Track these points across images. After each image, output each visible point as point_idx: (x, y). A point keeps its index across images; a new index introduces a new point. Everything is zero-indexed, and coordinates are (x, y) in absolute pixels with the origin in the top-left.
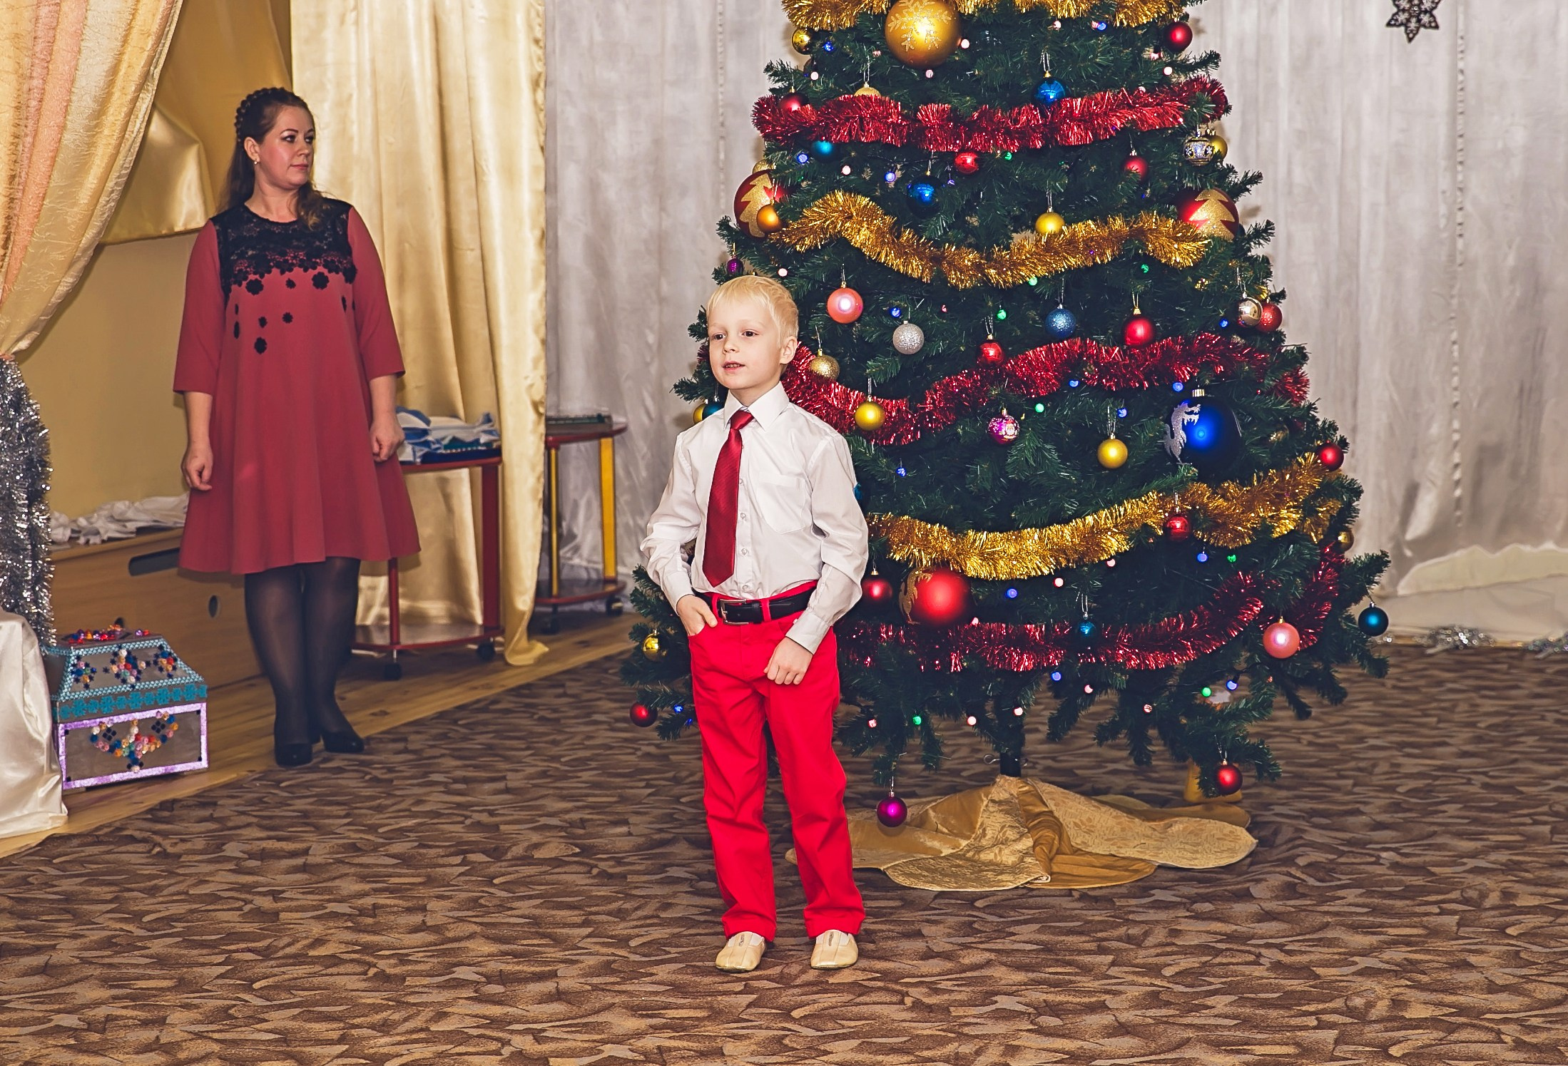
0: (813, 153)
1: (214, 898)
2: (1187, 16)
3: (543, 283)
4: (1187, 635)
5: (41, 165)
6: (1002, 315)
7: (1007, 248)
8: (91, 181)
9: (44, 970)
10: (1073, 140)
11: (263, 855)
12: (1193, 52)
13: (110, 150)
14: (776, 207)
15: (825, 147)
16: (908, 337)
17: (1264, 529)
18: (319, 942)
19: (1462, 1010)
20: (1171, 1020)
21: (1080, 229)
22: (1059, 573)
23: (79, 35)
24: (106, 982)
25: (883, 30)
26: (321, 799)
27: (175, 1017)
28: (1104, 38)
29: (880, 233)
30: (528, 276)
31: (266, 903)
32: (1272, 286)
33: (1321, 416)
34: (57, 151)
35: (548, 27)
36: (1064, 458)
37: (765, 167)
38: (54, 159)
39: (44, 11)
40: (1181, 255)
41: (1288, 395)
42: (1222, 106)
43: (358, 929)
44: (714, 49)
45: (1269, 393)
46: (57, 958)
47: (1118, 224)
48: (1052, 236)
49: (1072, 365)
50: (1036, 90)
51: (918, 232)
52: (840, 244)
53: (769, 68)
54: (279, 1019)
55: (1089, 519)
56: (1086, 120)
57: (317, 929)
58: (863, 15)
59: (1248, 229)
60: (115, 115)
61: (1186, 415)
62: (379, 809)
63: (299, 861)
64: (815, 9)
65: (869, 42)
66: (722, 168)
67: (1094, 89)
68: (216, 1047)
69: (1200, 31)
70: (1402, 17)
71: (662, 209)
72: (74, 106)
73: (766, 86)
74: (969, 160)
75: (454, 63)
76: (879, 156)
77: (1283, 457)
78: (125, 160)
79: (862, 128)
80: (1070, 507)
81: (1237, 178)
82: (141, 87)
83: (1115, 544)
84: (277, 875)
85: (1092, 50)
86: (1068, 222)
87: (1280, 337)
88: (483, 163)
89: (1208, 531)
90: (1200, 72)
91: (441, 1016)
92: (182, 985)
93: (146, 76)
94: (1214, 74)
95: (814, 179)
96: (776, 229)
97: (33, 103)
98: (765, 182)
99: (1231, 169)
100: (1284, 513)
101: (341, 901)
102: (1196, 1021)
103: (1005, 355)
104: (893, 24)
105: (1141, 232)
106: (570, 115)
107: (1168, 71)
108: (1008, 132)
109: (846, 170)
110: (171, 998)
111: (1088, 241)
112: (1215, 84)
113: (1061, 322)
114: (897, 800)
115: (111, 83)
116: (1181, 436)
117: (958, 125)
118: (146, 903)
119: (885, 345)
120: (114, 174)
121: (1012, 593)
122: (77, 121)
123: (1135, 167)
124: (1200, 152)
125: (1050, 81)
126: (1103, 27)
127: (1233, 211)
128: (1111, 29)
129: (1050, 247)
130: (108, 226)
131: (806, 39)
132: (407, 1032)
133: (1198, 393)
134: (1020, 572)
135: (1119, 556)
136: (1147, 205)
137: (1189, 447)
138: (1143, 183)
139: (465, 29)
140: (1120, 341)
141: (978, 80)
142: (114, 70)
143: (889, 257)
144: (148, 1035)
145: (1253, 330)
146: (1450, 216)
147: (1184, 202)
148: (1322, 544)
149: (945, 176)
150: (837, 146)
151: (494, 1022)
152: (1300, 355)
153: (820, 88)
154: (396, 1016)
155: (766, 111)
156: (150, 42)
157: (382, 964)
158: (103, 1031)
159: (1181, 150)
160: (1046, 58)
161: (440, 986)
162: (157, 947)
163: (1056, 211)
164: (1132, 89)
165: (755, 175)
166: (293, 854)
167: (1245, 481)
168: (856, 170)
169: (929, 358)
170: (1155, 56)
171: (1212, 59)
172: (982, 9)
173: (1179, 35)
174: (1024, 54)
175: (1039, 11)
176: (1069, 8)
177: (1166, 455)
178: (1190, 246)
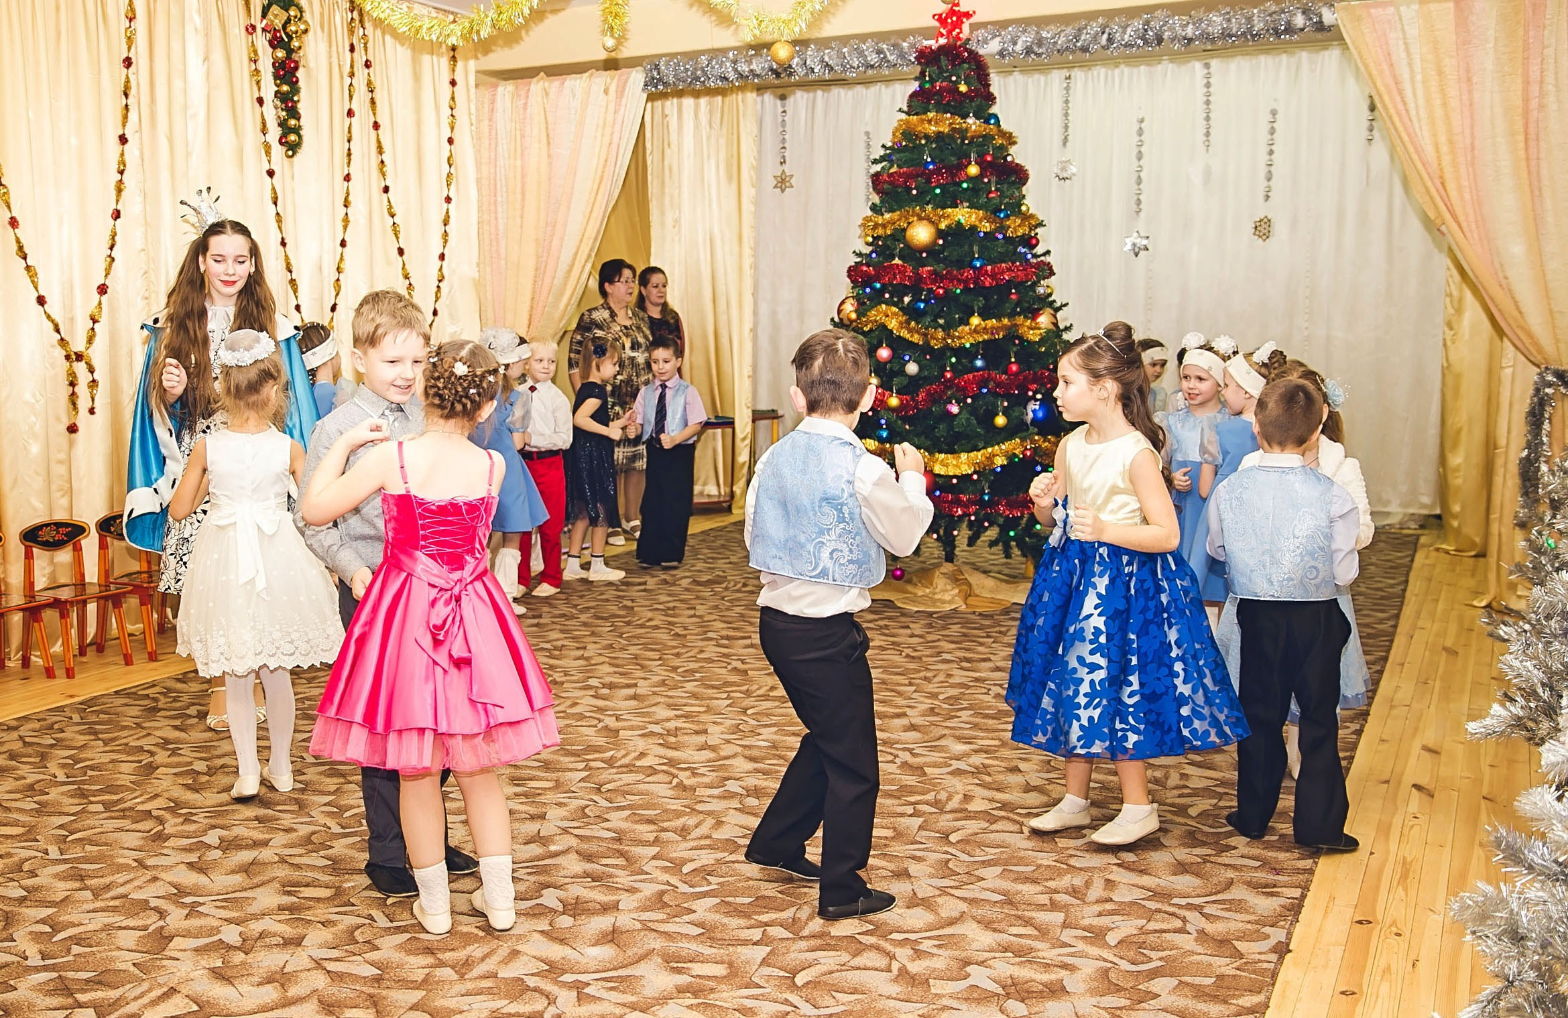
0: (873, 288)
2: (1037, 233)
5: (544, 293)
6: (953, 360)
7: (957, 331)
9: (537, 625)
10: (987, 284)
12: (1039, 250)
13: (573, 288)
14: (856, 311)
15: (878, 285)
16: (912, 368)
21: (989, 323)
22: (975, 472)
23: (563, 239)
25: (905, 236)
28: (1002, 241)
29: (901, 323)
35: (756, 243)
36: (979, 423)
37: (851, 295)
38: (551, 287)
39: (549, 229)
40: (1033, 336)
42: (1052, 273)
44: (826, 255)
47: (1006, 321)
48: (977, 326)
49: (983, 383)
50: (971, 262)
51: (917, 323)
52: (883, 327)
53: (855, 252)
54: (634, 649)
55: (990, 450)
56: (993, 276)
57: (649, 615)
58: (896, 229)
59: (1062, 326)
61: (1033, 406)
64: (876, 226)
65: (899, 241)
66: (832, 294)
67: (997, 262)
68: (607, 659)
69: (1043, 240)
72: (559, 269)
73: (853, 260)
76: (899, 292)
78: (579, 291)
79: (894, 277)
80: (981, 445)
81: (1058, 304)
83: (1000, 461)
85: (996, 246)
86: (983, 320)
88: (729, 300)
89: (1041, 456)
90: (1042, 258)
91: (702, 651)
93: (589, 256)
94: (1048, 259)
95: (872, 299)
96: (855, 321)
97: (542, 268)
98: (851, 301)
99: (1055, 300)
103: (954, 377)
104: (908, 233)
105: (1016, 325)
106: (765, 283)
107: (1029, 256)
108: (958, 280)
111: (993, 328)
112: (1049, 263)
113: (979, 363)
115: (574, 259)
116: (1031, 415)
117: (936, 277)
119: (902, 372)
121: (955, 481)
122: (560, 273)
123: (1013, 297)
124: (1042, 293)
125: (978, 258)
126: (1001, 236)
127: (1056, 318)
129: (976, 331)
131: (870, 239)
133: (1039, 396)
134: (958, 473)
135: (1002, 466)
136: (1019, 314)
138: (1018, 304)
139: (722, 243)
140: (1006, 373)
141: (945, 257)
142: (576, 254)
143: (905, 334)
147: (1035, 314)
149: (930, 298)
150: (883, 285)
151: (724, 655)
153: (876, 260)
154: (683, 651)
155: (853, 272)
159: (1034, 291)
160: (976, 248)
163: (979, 315)
164: (1013, 263)
165: (847, 298)
168: (892, 296)
169: (921, 378)
170: (1023, 250)
171: (1048, 252)
172: (948, 227)
173: (1034, 241)
174: (966, 247)
175: (973, 228)
176: (986, 227)
177: (1024, 423)
178: (1038, 332)
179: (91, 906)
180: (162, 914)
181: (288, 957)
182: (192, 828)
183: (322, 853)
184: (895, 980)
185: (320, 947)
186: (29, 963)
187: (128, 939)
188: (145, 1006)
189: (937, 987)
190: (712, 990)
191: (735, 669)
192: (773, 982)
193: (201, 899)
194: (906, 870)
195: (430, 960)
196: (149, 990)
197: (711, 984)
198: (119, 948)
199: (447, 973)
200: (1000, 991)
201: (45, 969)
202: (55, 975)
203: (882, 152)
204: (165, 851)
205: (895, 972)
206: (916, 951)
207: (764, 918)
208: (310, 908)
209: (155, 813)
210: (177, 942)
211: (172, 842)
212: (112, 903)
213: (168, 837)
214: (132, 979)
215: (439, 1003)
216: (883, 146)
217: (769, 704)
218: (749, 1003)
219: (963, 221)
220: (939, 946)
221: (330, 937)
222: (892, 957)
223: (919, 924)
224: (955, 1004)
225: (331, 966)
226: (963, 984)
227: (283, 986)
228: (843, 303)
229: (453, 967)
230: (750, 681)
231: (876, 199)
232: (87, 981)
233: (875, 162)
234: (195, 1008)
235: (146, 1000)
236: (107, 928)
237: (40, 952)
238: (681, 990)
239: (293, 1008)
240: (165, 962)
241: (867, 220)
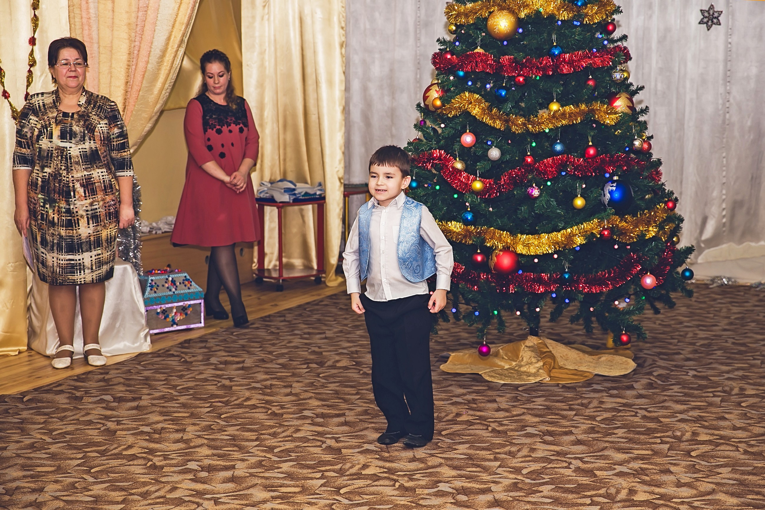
0: (456, 76)
1: (206, 380)
2: (614, 19)
3: (343, 128)
4: (609, 279)
5: (139, 77)
6: (534, 144)
7: (536, 116)
8: (159, 84)
9: (137, 408)
10: (565, 71)
11: (226, 363)
12: (616, 35)
13: (167, 72)
14: (440, 98)
15: (461, 73)
16: (494, 153)
17: (642, 236)
18: (248, 399)
19: (722, 437)
20: (599, 439)
21: (567, 109)
22: (556, 252)
23: (155, 24)
24: (162, 414)
25: (486, 25)
26: (250, 340)
27: (190, 428)
28: (579, 29)
29: (483, 110)
30: (338, 125)
31: (227, 383)
32: (648, 133)
33: (667, 188)
34: (145, 72)
35: (347, 21)
36: (558, 205)
37: (436, 82)
38: (144, 75)
39: (140, 14)
40: (610, 120)
41: (654, 179)
42: (628, 57)
43: (264, 394)
44: (416, 32)
45: (646, 178)
46: (142, 403)
47: (583, 107)
48: (556, 112)
49: (563, 166)
50: (550, 50)
51: (499, 110)
52: (467, 114)
53: (438, 40)
54: (231, 430)
55: (569, 230)
56: (570, 63)
57: (247, 394)
58: (478, 18)
59: (638, 109)
60: (169, 57)
61: (610, 187)
62: (274, 345)
63: (241, 365)
64: (458, 15)
65: (480, 30)
66: (418, 81)
67: (574, 50)
68: (206, 441)
69: (619, 26)
70: (705, 20)
71: (393, 98)
72: (152, 53)
73: (437, 48)
74: (521, 80)
75: (308, 36)
76: (484, 78)
77: (651, 205)
78: (173, 76)
79: (477, 65)
80: (561, 225)
81: (634, 88)
82: (179, 46)
83: (579, 240)
84: (232, 371)
85: (574, 33)
86: (562, 106)
87: (651, 155)
88: (319, 78)
89: (618, 236)
90: (619, 43)
91: (298, 430)
92: (192, 415)
93: (182, 41)
94: (625, 44)
95: (456, 87)
96: (440, 108)
97: (136, 52)
98: (436, 88)
99: (631, 84)
100: (651, 229)
101: (257, 382)
102: (610, 440)
103: (535, 161)
104: (490, 22)
105: (593, 110)
106: (356, 59)
107: (606, 42)
108: (538, 68)
109: (470, 83)
110: (188, 421)
111: (570, 114)
112: (625, 48)
113: (558, 147)
114: (486, 345)
115: (167, 44)
116: (608, 196)
117: (517, 65)
118: (178, 382)
119: (485, 156)
120: (168, 82)
121: (536, 260)
122: (153, 60)
124: (618, 77)
125: (556, 46)
126: (579, 24)
127: (632, 102)
128: (582, 24)
129: (554, 116)
130: (166, 103)
131: (454, 28)
132: (284, 437)
133: (616, 178)
134: (539, 252)
135: (581, 246)
136: (596, 99)
137: (611, 200)
138: (595, 89)
139: (313, 23)
140: (583, 156)
141: (525, 46)
142: (169, 39)
143: (487, 120)
144: (178, 436)
145: (639, 152)
146: (724, 104)
147: (611, 98)
148: (666, 242)
149: (511, 86)
150: (466, 73)
151: (319, 434)
152: (659, 163)
153: (459, 48)
154: (279, 430)
155: (437, 59)
156: (184, 27)
157: (274, 409)
158: (160, 434)
159: (611, 76)
160: (554, 37)
161: (297, 419)
162: (183, 399)
163: (557, 101)
164: (590, 50)
165: (432, 85)
166: (238, 363)
167: (634, 215)
168: (474, 83)
169: (503, 162)
170: (600, 36)
171: (624, 37)
172: (528, 16)
173: (611, 28)
174: (545, 35)
175: (552, 17)
176: (564, 15)
177: (602, 203)
178: (613, 116)
191: (329, 448)
217: (360, 483)
219: (541, 10)
228: (428, 90)
230: (344, 459)
241: (450, 7)
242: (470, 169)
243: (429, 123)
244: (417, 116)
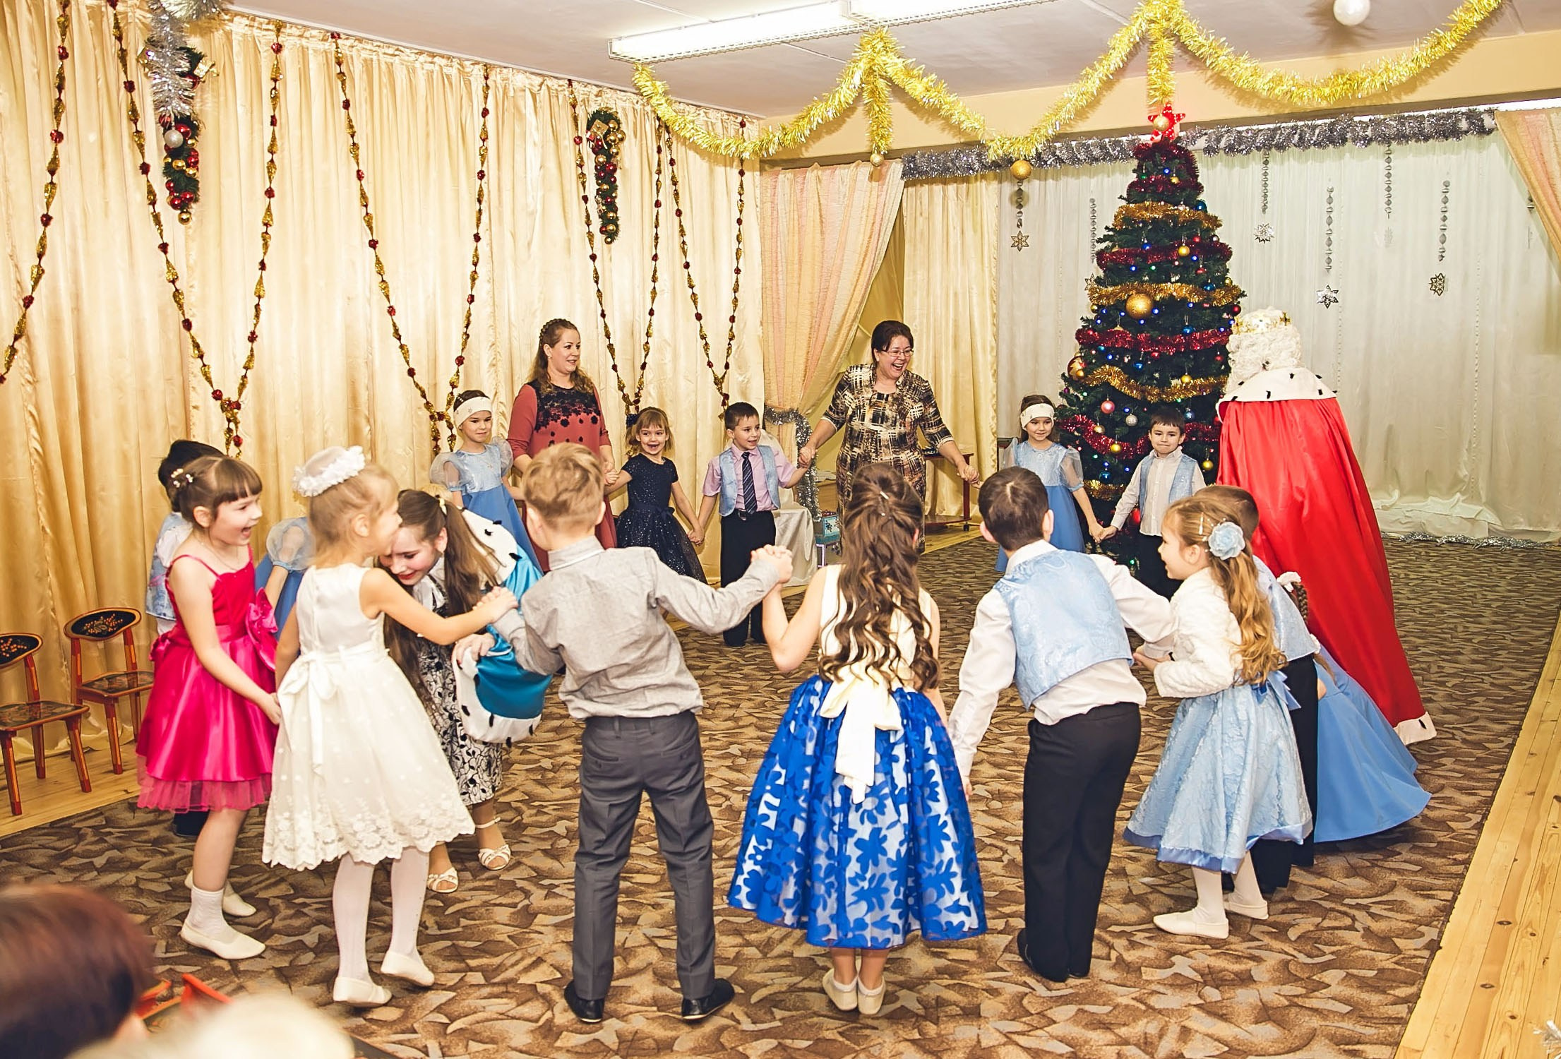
0: (1098, 350)
2: (1239, 302)
7: (1170, 387)
10: (1196, 349)
14: (1083, 370)
15: (1102, 348)
16: (1131, 420)
21: (1198, 382)
25: (1125, 306)
29: (1122, 381)
37: (1079, 355)
38: (823, 346)
47: (1212, 380)
48: (1187, 384)
50: (1182, 329)
51: (1136, 381)
52: (1107, 384)
53: (1082, 318)
56: (1201, 341)
58: (1118, 300)
64: (1100, 297)
65: (1120, 310)
66: (1062, 355)
67: (1204, 329)
72: (830, 328)
73: (1080, 325)
74: (1156, 355)
76: (1123, 352)
79: (1116, 342)
85: (1204, 315)
86: (1193, 378)
95: (1098, 360)
96: (1083, 378)
97: (816, 326)
98: (1078, 361)
104: (1129, 304)
108: (1171, 345)
109: (1110, 357)
111: (1201, 385)
115: (843, 319)
117: (1152, 342)
119: (1123, 422)
122: (831, 333)
123: (1218, 358)
125: (1188, 326)
126: (1208, 306)
129: (1186, 388)
131: (1096, 308)
141: (1160, 325)
143: (1125, 390)
149: (1147, 360)
150: (1107, 348)
153: (1101, 326)
155: (1080, 334)
160: (1186, 317)
163: (1189, 374)
164: (1218, 329)
165: (1076, 358)
168: (1114, 357)
169: (1139, 428)
170: (1227, 317)
172: (1163, 299)
174: (1178, 316)
175: (1184, 301)
176: (1195, 299)
179: (471, 885)
180: (527, 894)
181: (627, 934)
182: (544, 818)
183: (648, 844)
184: (1114, 967)
185: (652, 926)
186: (429, 932)
187: (503, 914)
188: (520, 972)
189: (1148, 974)
190: (965, 972)
192: (1014, 967)
193: (556, 882)
194: (1124, 869)
195: (739, 940)
196: (522, 959)
197: (964, 967)
198: (496, 923)
199: (752, 952)
200: (1199, 978)
201: (443, 937)
202: (449, 943)
203: (1106, 233)
204: (524, 839)
205: (1114, 960)
206: (1131, 942)
207: (1007, 910)
208: (642, 892)
209: (514, 805)
210: (540, 918)
211: (529, 831)
212: (487, 883)
213: (526, 826)
214: (508, 949)
215: (748, 977)
216: (1107, 228)
218: (995, 984)
219: (1175, 294)
220: (1149, 938)
221: (659, 918)
222: (1111, 947)
223: (1134, 918)
224: (1162, 989)
225: (661, 943)
226: (1169, 972)
227: (625, 959)
229: (757, 947)
231: (1101, 273)
232: (475, 949)
233: (1100, 241)
234: (559, 975)
235: (520, 967)
236: (486, 904)
237: (437, 923)
238: (940, 972)
239: (634, 978)
240: (532, 936)
241: (1093, 291)
242: (1109, 433)
243: (1072, 391)
244: (1062, 385)
